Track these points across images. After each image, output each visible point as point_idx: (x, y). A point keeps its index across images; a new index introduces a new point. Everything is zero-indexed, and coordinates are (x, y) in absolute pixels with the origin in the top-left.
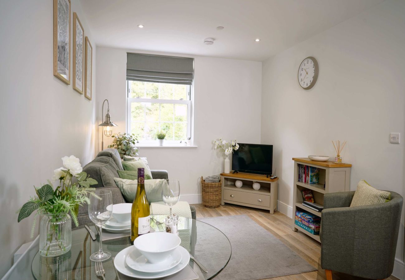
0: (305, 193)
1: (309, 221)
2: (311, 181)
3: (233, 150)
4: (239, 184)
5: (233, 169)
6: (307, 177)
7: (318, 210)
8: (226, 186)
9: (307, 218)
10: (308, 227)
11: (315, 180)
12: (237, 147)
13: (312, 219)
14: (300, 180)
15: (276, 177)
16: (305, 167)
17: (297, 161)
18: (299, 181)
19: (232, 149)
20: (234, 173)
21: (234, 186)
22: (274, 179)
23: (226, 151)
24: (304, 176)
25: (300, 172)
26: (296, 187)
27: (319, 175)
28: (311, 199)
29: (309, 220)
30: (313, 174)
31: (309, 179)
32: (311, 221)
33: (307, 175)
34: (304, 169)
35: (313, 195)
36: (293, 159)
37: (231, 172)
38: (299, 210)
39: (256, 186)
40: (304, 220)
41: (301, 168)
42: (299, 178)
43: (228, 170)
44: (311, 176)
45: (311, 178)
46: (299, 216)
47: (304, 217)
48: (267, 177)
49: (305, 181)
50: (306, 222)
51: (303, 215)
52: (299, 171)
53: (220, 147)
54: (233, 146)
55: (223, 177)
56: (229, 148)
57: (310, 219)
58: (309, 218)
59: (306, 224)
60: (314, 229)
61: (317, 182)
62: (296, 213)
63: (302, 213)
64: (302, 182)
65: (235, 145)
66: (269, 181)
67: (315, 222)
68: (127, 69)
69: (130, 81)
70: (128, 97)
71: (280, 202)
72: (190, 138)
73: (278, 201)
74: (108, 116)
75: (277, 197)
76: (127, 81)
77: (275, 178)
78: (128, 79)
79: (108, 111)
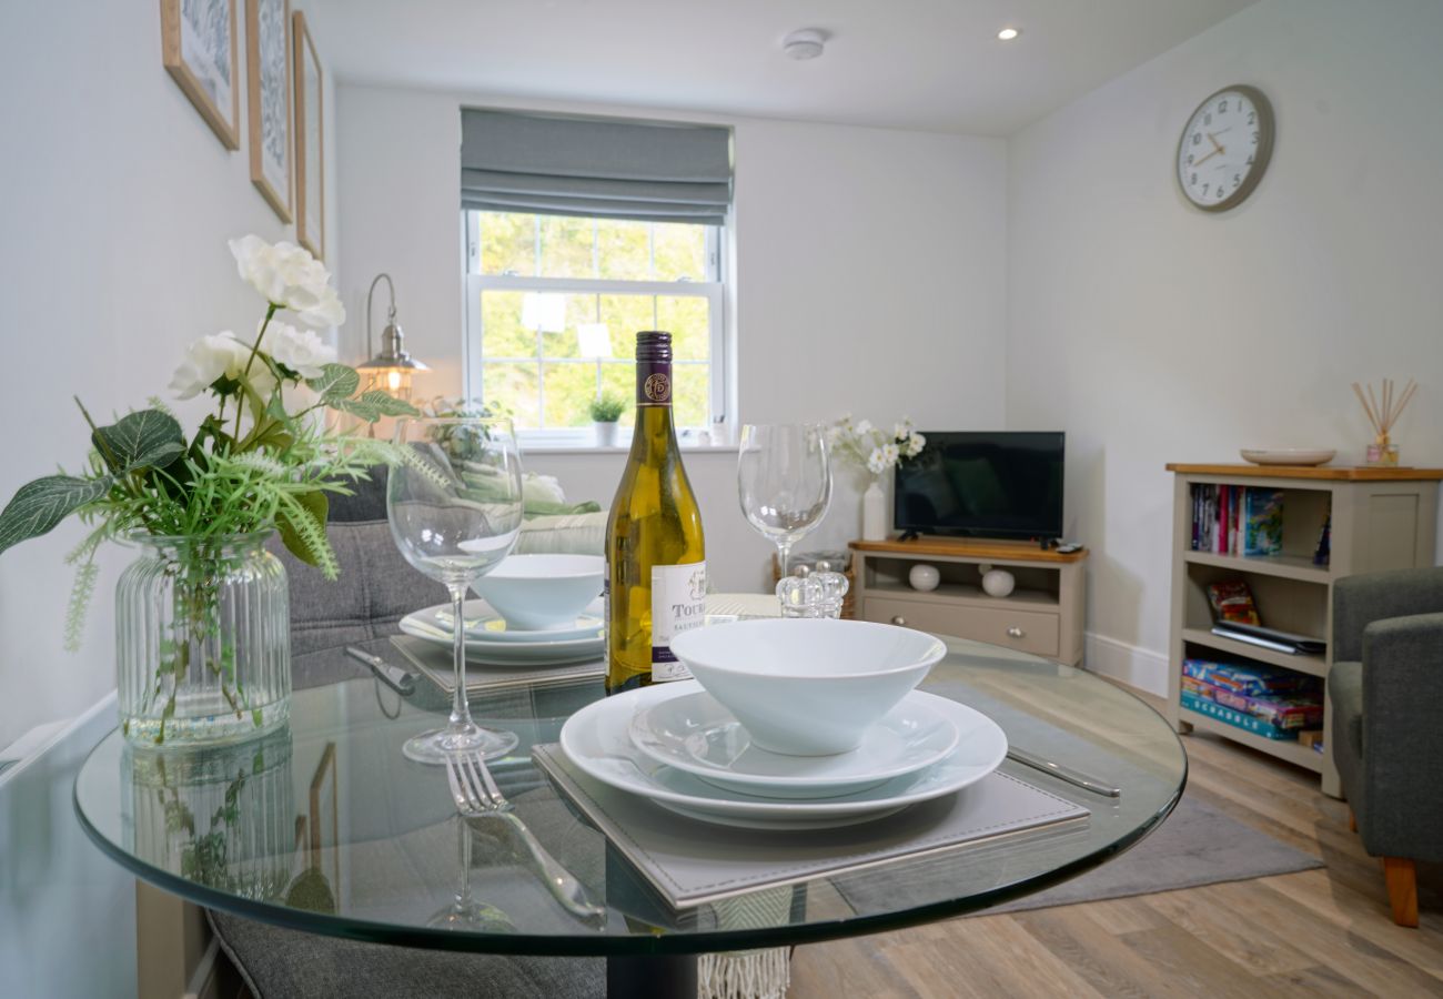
0: (1221, 592)
1: (1248, 693)
2: (1251, 544)
3: (900, 456)
4: (924, 577)
5: (897, 526)
6: (1232, 532)
7: (1290, 650)
8: (870, 585)
9: (1240, 683)
10: (1247, 713)
11: (1264, 542)
12: (917, 445)
13: (1262, 684)
14: (1200, 544)
15: (1078, 545)
16: (1220, 497)
17: (1186, 473)
18: (1195, 548)
19: (896, 450)
20: (903, 538)
21: (906, 584)
22: (1072, 552)
23: (873, 459)
24: (1216, 529)
25: (1201, 515)
26: (1182, 570)
27: (1281, 523)
28: (1246, 614)
29: (1251, 686)
30: (1258, 519)
31: (1240, 537)
32: (1256, 692)
33: (1227, 522)
34: (1218, 503)
35: (1253, 599)
36: (1169, 467)
37: (890, 538)
38: (1195, 653)
39: (997, 583)
40: (1228, 690)
41: (1205, 501)
42: (1197, 536)
43: (878, 528)
44: (1250, 527)
45: (1252, 535)
46: (1202, 675)
47: (1226, 679)
48: (1044, 548)
49: (1224, 548)
50: (1238, 694)
51: (1218, 669)
52: (1194, 512)
53: (846, 446)
54: (898, 441)
55: (859, 557)
56: (886, 448)
57: (1255, 682)
58: (1248, 682)
59: (1240, 703)
60: (1275, 721)
61: (1274, 550)
62: (1184, 665)
63: (1212, 667)
64: (1209, 550)
65: (908, 438)
66: (1053, 560)
67: (1275, 694)
68: (464, 169)
69: (472, 213)
70: (468, 271)
71: (1099, 637)
72: (722, 419)
73: (1090, 634)
74: (390, 334)
75: (1084, 620)
76: (463, 213)
77: (1078, 550)
78: (466, 205)
79: (393, 315)
